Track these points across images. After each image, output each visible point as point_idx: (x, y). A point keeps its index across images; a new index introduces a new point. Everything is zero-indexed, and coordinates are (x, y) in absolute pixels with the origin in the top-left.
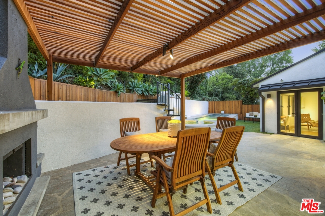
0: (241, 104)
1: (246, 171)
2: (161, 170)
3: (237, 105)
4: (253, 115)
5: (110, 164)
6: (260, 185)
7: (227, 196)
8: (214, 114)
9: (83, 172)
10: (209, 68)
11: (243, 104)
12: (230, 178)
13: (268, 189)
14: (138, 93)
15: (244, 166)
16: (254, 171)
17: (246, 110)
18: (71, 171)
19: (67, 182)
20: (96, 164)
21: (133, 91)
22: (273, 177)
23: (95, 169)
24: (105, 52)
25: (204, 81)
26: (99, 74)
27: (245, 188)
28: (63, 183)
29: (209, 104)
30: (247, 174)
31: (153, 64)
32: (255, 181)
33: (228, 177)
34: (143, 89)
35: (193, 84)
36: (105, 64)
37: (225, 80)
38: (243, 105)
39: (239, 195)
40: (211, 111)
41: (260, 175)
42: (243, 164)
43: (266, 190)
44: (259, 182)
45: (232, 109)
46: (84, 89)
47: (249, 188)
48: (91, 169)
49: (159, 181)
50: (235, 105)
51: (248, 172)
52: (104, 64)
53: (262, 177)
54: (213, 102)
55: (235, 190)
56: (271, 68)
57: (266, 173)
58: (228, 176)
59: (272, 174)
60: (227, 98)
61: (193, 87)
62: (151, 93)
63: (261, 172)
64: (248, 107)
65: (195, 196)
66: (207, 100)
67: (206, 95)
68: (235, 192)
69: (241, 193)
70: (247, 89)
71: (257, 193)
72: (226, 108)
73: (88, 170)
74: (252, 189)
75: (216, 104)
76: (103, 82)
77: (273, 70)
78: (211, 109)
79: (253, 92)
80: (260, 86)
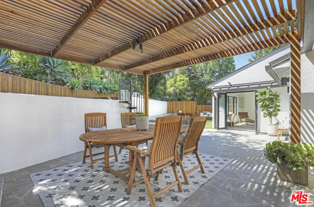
0: (196, 104)
1: (205, 159)
2: (138, 158)
3: (193, 105)
4: (206, 115)
5: (72, 163)
6: (216, 167)
7: (192, 178)
8: (172, 114)
9: (42, 172)
10: (172, 67)
11: (198, 104)
12: (193, 165)
13: (223, 169)
14: (96, 90)
15: (203, 155)
16: (212, 157)
17: (200, 110)
18: (26, 173)
19: (25, 183)
20: (56, 164)
21: (91, 88)
22: (225, 160)
23: (57, 168)
24: (68, 40)
25: (163, 81)
26: (52, 67)
27: (206, 171)
28: (20, 185)
29: (168, 104)
30: (206, 160)
31: (118, 59)
32: (213, 165)
33: (191, 165)
34: (101, 87)
35: (152, 84)
36: (65, 55)
37: (182, 81)
38: (198, 106)
39: (202, 176)
40: (169, 111)
41: (216, 160)
42: (202, 154)
43: (222, 170)
44: (216, 165)
45: (189, 109)
46: (34, 82)
47: (209, 170)
48: (52, 169)
49: (136, 169)
50: (191, 105)
51: (207, 159)
52: (62, 55)
53: (218, 162)
54: (172, 102)
55: (198, 173)
56: (219, 73)
57: (221, 158)
58: (192, 163)
59: (225, 159)
60: (183, 99)
61: (152, 87)
62: (110, 91)
63: (216, 158)
64: (202, 107)
65: (166, 182)
66: (166, 101)
67: (165, 96)
68: (199, 175)
69: (203, 175)
70: (201, 90)
71: (216, 173)
72: (183, 108)
73: (48, 170)
74: (211, 171)
75: (174, 104)
76: (58, 76)
77: (221, 75)
78: (169, 109)
79: (206, 94)
80: (213, 88)
